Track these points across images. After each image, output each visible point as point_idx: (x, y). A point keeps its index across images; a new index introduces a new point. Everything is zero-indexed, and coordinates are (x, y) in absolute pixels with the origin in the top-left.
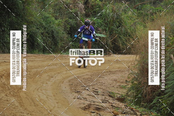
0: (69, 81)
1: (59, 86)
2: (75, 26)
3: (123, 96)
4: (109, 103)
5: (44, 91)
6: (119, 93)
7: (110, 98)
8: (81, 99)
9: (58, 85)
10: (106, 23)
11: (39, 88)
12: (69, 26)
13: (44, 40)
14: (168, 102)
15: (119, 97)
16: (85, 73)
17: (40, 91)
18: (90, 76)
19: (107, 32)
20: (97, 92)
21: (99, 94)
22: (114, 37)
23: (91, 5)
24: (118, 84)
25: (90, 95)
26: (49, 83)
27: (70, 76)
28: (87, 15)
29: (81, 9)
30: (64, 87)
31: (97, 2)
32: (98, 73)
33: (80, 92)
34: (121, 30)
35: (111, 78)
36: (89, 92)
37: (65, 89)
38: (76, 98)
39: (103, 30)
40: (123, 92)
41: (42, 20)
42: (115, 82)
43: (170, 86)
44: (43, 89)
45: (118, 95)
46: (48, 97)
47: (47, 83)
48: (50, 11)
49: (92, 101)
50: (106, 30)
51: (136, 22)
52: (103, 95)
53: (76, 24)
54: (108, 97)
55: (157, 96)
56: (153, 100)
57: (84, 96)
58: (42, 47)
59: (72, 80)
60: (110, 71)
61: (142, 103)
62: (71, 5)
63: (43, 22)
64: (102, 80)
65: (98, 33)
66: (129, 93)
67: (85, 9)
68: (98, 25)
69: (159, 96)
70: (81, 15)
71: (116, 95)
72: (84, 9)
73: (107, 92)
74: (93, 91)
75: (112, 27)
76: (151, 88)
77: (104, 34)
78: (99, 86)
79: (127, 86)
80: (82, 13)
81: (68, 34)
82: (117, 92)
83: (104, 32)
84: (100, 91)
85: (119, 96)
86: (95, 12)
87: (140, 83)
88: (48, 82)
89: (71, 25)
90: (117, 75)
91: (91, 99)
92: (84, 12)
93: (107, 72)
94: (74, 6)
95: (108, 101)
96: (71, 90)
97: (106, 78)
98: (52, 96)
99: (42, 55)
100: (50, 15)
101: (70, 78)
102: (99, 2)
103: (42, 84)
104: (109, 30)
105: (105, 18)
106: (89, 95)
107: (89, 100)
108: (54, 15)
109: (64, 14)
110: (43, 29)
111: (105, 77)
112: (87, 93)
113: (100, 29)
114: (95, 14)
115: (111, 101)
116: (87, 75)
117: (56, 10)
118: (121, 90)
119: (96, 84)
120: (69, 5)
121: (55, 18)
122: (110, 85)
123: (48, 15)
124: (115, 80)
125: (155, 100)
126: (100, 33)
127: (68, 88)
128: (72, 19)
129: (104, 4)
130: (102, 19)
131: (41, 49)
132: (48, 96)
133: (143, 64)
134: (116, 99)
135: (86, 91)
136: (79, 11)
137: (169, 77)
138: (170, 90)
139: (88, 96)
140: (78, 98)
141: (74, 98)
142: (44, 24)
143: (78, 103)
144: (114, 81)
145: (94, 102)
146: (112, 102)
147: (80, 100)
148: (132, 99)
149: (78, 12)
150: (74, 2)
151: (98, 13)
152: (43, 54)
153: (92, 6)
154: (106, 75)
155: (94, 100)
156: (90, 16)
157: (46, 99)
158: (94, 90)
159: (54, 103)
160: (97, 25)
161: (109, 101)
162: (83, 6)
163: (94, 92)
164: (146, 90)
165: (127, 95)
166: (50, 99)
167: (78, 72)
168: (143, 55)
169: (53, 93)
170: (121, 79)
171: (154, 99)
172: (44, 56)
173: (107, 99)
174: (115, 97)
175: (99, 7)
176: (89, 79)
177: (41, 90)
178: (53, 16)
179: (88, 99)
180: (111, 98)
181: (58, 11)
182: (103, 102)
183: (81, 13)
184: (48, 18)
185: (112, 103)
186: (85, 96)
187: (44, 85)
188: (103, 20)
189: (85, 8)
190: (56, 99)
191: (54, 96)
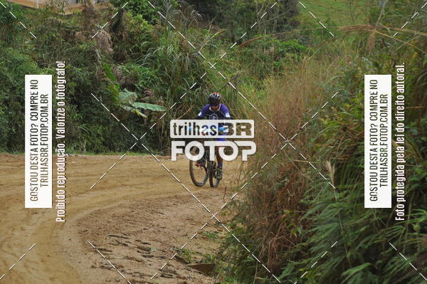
0: (79, 223)
1: (54, 235)
2: (89, 83)
3: (209, 260)
4: (179, 277)
5: (15, 249)
6: (199, 251)
7: (179, 264)
8: (110, 269)
9: (52, 232)
10: (164, 78)
11: (5, 241)
12: (75, 85)
13: (10, 118)
14: (319, 274)
15: (201, 262)
16: (115, 201)
17: (6, 249)
18: (129, 210)
19: (167, 98)
20: (149, 250)
21: (153, 256)
22: (185, 111)
23: (128, 32)
24: (197, 229)
25: (131, 259)
26: (30, 228)
27: (79, 211)
28: (118, 58)
29: (103, 43)
30: (66, 238)
31: (142, 26)
32: (147, 202)
33: (105, 250)
34: (202, 95)
35: (181, 213)
36: (128, 251)
37: (69, 243)
38: (98, 265)
39: (158, 94)
40: (209, 249)
41: (6, 69)
42: (189, 225)
43: (323, 237)
44: (14, 244)
45: (197, 256)
46: (28, 264)
47: (23, 229)
48: (25, 47)
49: (138, 274)
50: (165, 95)
51: (237, 76)
52: (163, 258)
53: (92, 78)
54: (174, 263)
55: (292, 259)
56: (282, 270)
57: (116, 261)
58: (5, 136)
59: (85, 219)
60: (176, 197)
61: (256, 277)
62: (77, 33)
63: (8, 75)
64: (158, 220)
65: (145, 102)
66: (225, 253)
67: (114, 42)
68: (145, 82)
69: (296, 259)
70: (104, 56)
71: (193, 256)
72: (110, 43)
73: (171, 249)
74: (139, 248)
75: (180, 87)
76: (277, 241)
77: (159, 104)
78: (153, 235)
79: (219, 235)
80: (106, 51)
81: (71, 103)
82: (195, 249)
83: (161, 100)
84: (155, 247)
85: (199, 258)
86: (139, 51)
87: (251, 228)
88: (25, 226)
89: (78, 82)
90: (193, 207)
91: (134, 267)
92: (111, 50)
93: (169, 197)
94: (87, 35)
95: (175, 272)
96: (85, 244)
97: (167, 213)
98: (37, 263)
99: (6, 156)
100: (27, 57)
101: (80, 215)
102: (148, 26)
103: (10, 232)
104: (172, 93)
105: (163, 66)
106: (128, 258)
107: (128, 272)
108: (35, 56)
109: (62, 54)
110: (8, 91)
111: (165, 212)
112: (125, 252)
113: (149, 92)
114: (137, 55)
115: (182, 273)
116: (121, 206)
117: (40, 43)
118: (205, 244)
119: (145, 229)
120: (74, 33)
121: (39, 63)
122: (179, 231)
123: (20, 57)
124: (190, 219)
125: (287, 270)
126: (150, 102)
127: (76, 241)
128: (81, 67)
129: (159, 30)
130: (156, 68)
131: (4, 141)
132: (28, 261)
133: (261, 184)
134: (193, 267)
135: (120, 247)
136: (97, 47)
137: (321, 215)
138: (323, 246)
139: (126, 261)
140: (102, 267)
141: (93, 267)
142: (11, 79)
143: (103, 278)
144: (187, 222)
145: (142, 276)
146: (186, 276)
147: (108, 271)
148: (232, 265)
149: (97, 51)
150: (86, 25)
151: (145, 53)
152: (8, 154)
153: (131, 36)
154: (168, 206)
155: (142, 270)
156: (125, 59)
157: (24, 270)
158: (139, 244)
159: (43, 280)
160: (143, 83)
161: (178, 272)
162: (109, 36)
163: (140, 250)
164: (266, 244)
165: (220, 255)
166: (33, 269)
167: (99, 200)
168: (260, 161)
169: (39, 254)
170: (205, 216)
171: (285, 266)
172: (12, 159)
173: (172, 268)
174: (190, 263)
175: (148, 38)
176: (128, 218)
177: (9, 247)
178: (34, 59)
179: (125, 269)
180: (182, 266)
181: (46, 47)
182: (162, 276)
183: (103, 53)
184: (21, 62)
185: (184, 278)
186: (118, 260)
187: (17, 234)
188: (157, 70)
189: (112, 40)
190: (47, 270)
191: (43, 261)
